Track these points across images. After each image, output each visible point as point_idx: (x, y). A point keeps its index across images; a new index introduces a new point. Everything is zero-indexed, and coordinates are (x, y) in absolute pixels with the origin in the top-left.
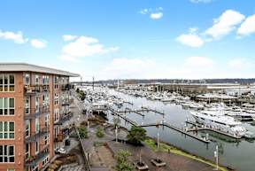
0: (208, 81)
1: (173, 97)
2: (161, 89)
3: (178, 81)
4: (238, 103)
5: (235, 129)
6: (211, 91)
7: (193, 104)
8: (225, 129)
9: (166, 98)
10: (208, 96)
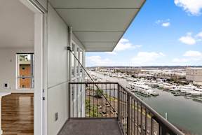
0: (143, 67)
1: (123, 75)
2: (118, 71)
3: (127, 67)
4: (155, 78)
5: (148, 91)
6: (142, 72)
7: (132, 79)
8: (143, 91)
9: (119, 76)
10: (140, 75)
